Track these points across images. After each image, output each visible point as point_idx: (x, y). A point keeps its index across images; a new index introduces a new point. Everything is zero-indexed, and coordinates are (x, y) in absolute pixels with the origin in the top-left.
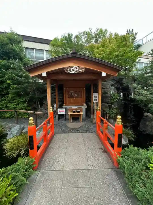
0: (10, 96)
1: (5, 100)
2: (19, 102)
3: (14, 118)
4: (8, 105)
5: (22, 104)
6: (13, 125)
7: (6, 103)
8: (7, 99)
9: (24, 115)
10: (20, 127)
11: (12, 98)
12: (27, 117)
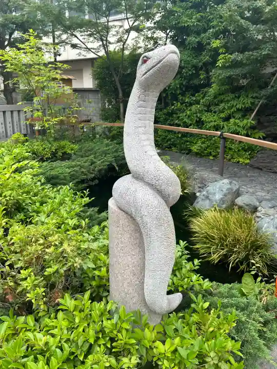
0: (212, 90)
1: (198, 103)
2: (232, 110)
3: (211, 158)
4: (204, 118)
5: (239, 119)
6: (212, 176)
7: (201, 112)
8: (204, 100)
9: (239, 156)
10: (229, 186)
11: (215, 97)
12: (248, 161)
